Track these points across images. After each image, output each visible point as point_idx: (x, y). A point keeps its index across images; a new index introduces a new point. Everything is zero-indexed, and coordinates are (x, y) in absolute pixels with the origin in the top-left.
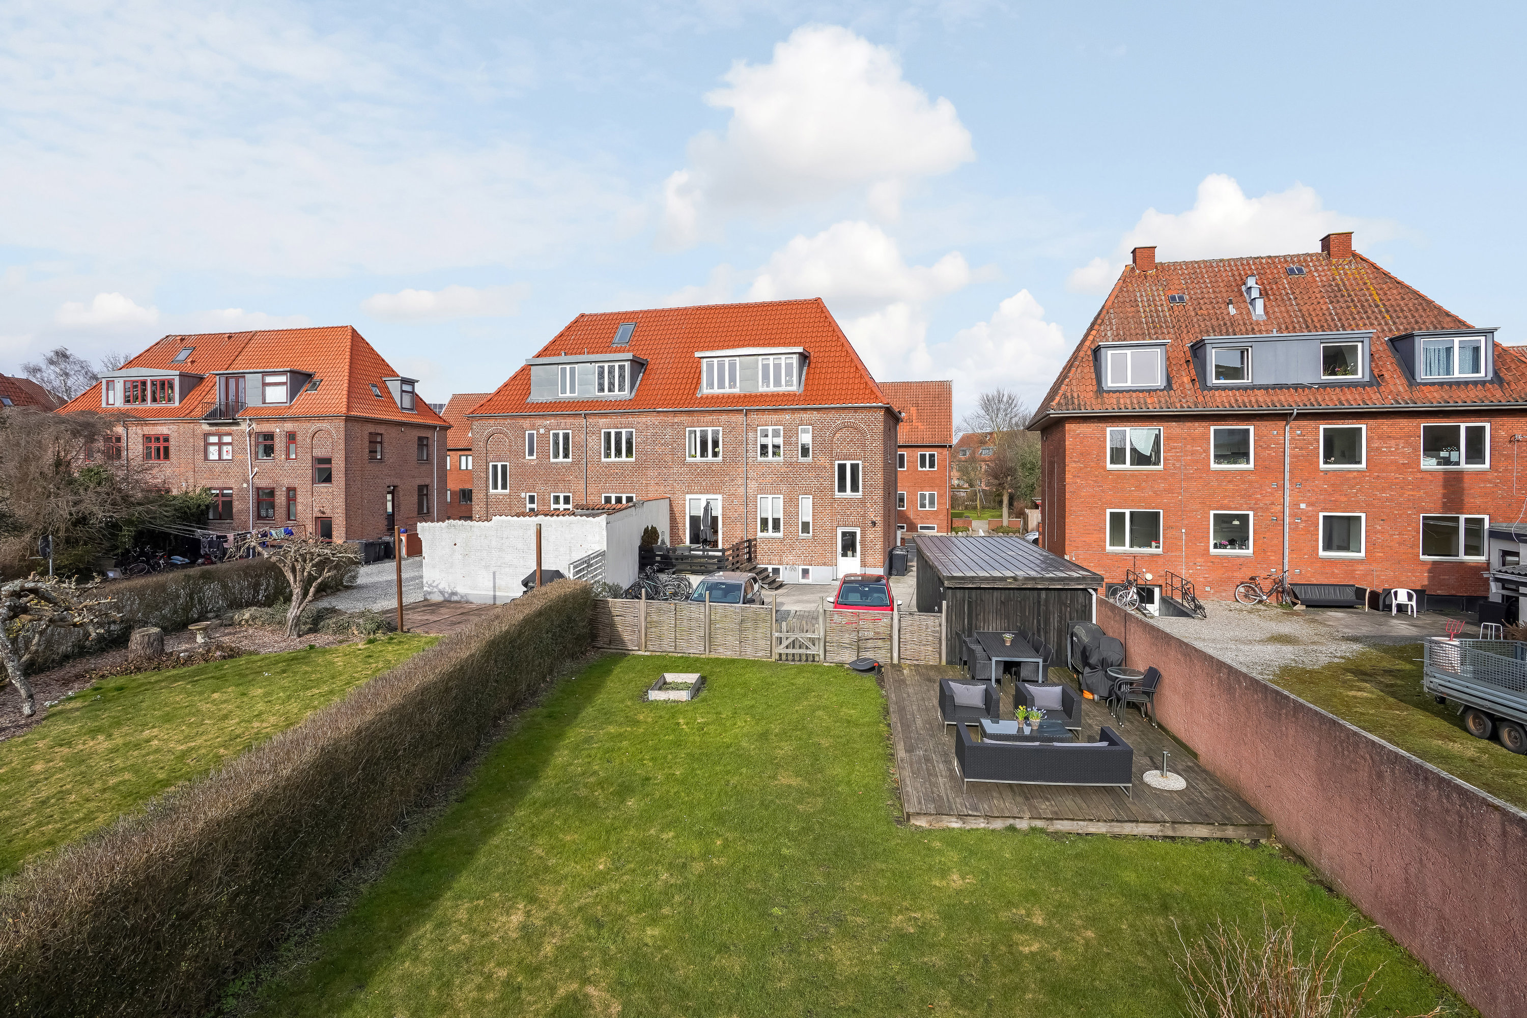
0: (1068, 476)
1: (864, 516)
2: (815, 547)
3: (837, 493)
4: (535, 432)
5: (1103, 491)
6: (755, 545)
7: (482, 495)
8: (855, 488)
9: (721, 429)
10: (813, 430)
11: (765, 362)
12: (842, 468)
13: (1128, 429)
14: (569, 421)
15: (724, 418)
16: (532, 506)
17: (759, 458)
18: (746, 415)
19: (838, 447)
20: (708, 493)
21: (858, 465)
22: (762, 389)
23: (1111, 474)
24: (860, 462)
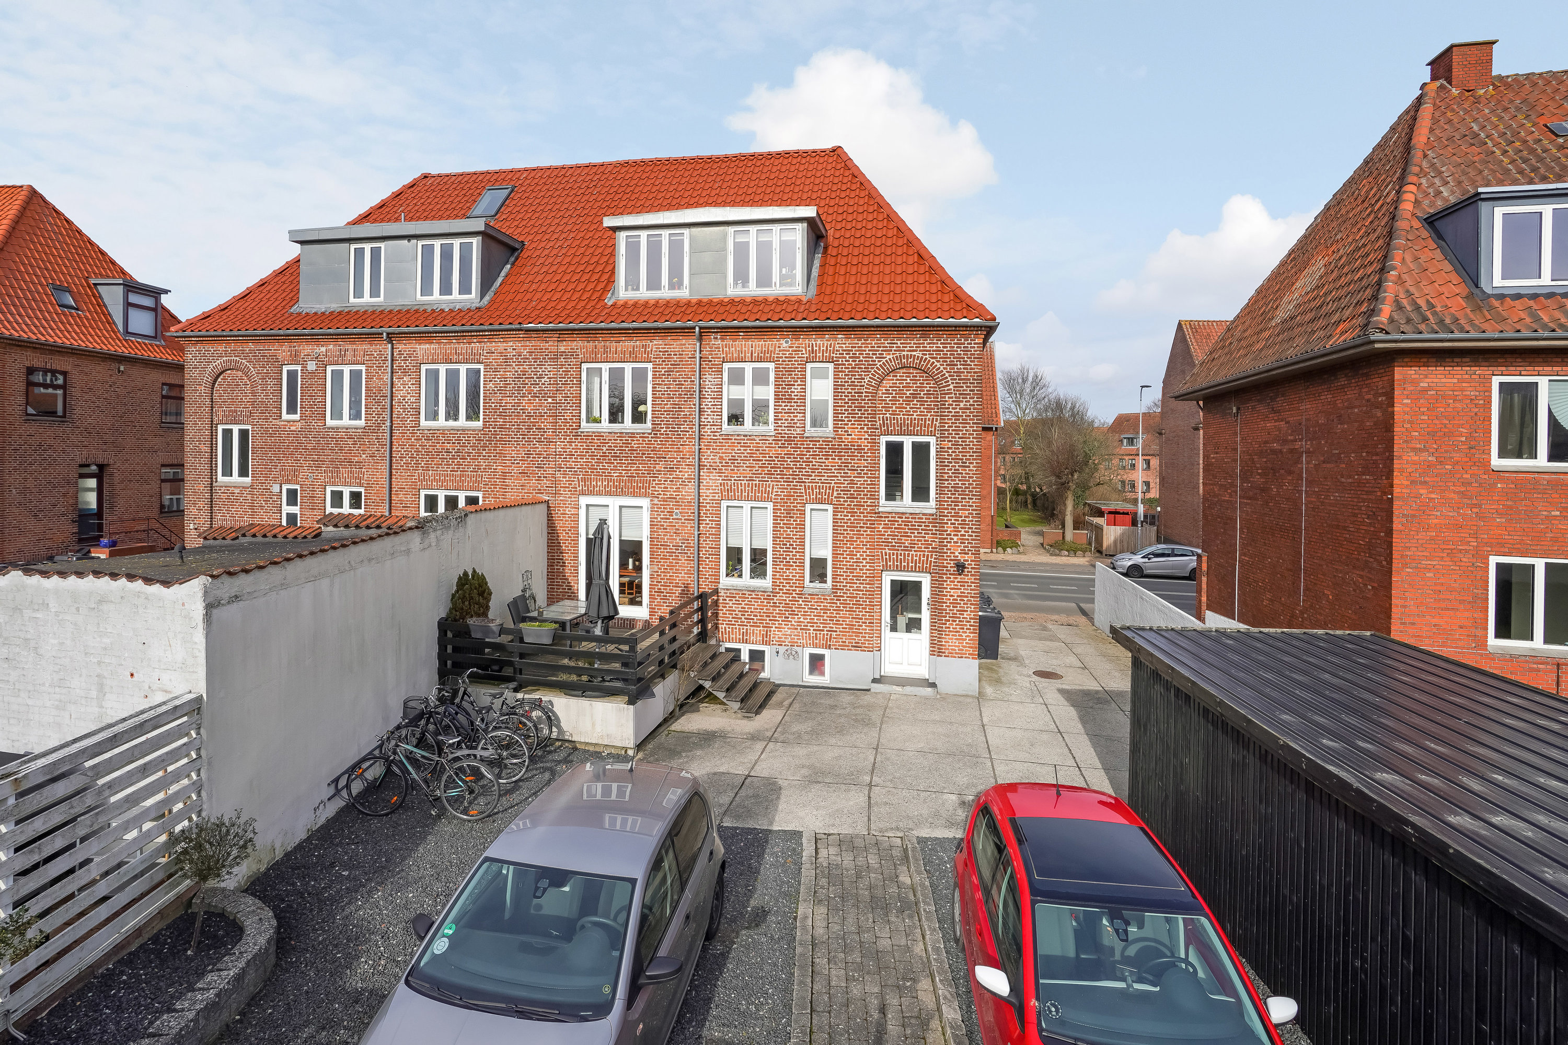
0: (1399, 481)
1: (940, 551)
2: (838, 610)
3: (883, 501)
4: (299, 368)
5: (1480, 517)
6: (716, 603)
7: (202, 487)
8: (920, 493)
9: (650, 366)
10: (837, 372)
11: (741, 239)
12: (895, 451)
13: (1543, 383)
14: (363, 347)
15: (656, 344)
16: (295, 510)
17: (725, 426)
18: (700, 339)
19: (887, 408)
20: (622, 494)
21: (927, 445)
22: (733, 291)
23: (1501, 480)
24: (932, 440)
